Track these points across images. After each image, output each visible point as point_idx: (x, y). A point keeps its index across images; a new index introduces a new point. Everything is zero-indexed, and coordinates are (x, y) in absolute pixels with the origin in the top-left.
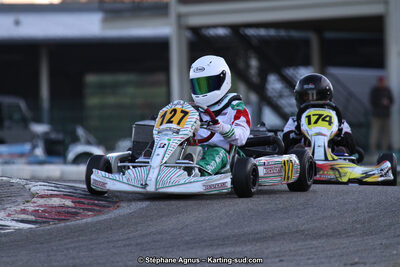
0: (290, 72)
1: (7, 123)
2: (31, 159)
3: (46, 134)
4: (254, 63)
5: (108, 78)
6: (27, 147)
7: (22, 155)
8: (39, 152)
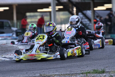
0: (85, 12)
1: (5, 28)
2: (12, 38)
3: (16, 30)
4: (75, 9)
5: (32, 14)
6: (11, 34)
7: (10, 37)
8: (14, 35)
